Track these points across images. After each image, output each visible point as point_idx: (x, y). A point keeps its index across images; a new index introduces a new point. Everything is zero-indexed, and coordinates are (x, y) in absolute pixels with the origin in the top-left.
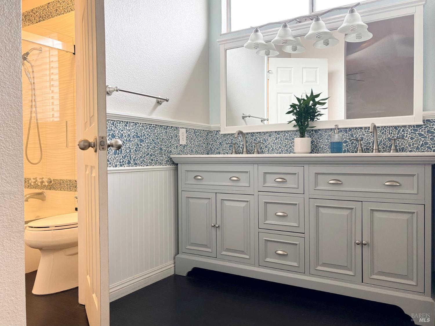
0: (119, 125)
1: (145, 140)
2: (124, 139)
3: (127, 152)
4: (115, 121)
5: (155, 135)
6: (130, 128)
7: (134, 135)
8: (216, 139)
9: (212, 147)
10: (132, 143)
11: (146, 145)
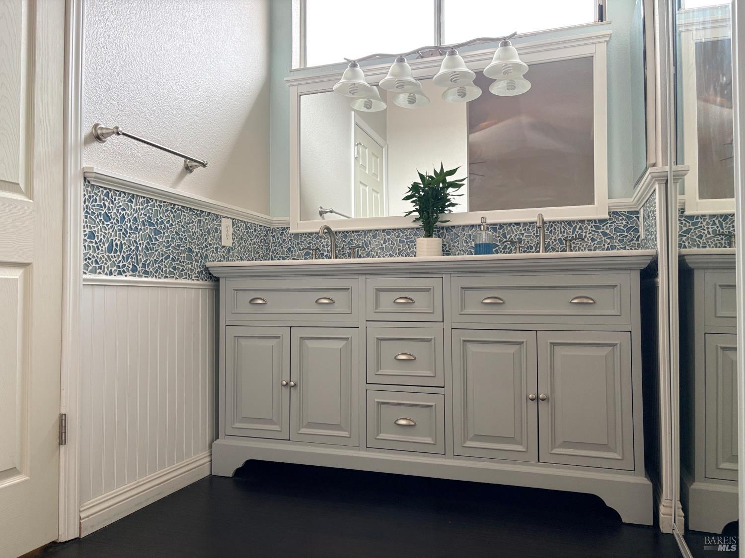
0: (119, 199)
1: (162, 232)
2: (127, 225)
3: (131, 249)
4: (111, 191)
5: (181, 224)
6: (138, 207)
7: (145, 219)
9: (273, 256)
10: (140, 234)
11: (166, 240)
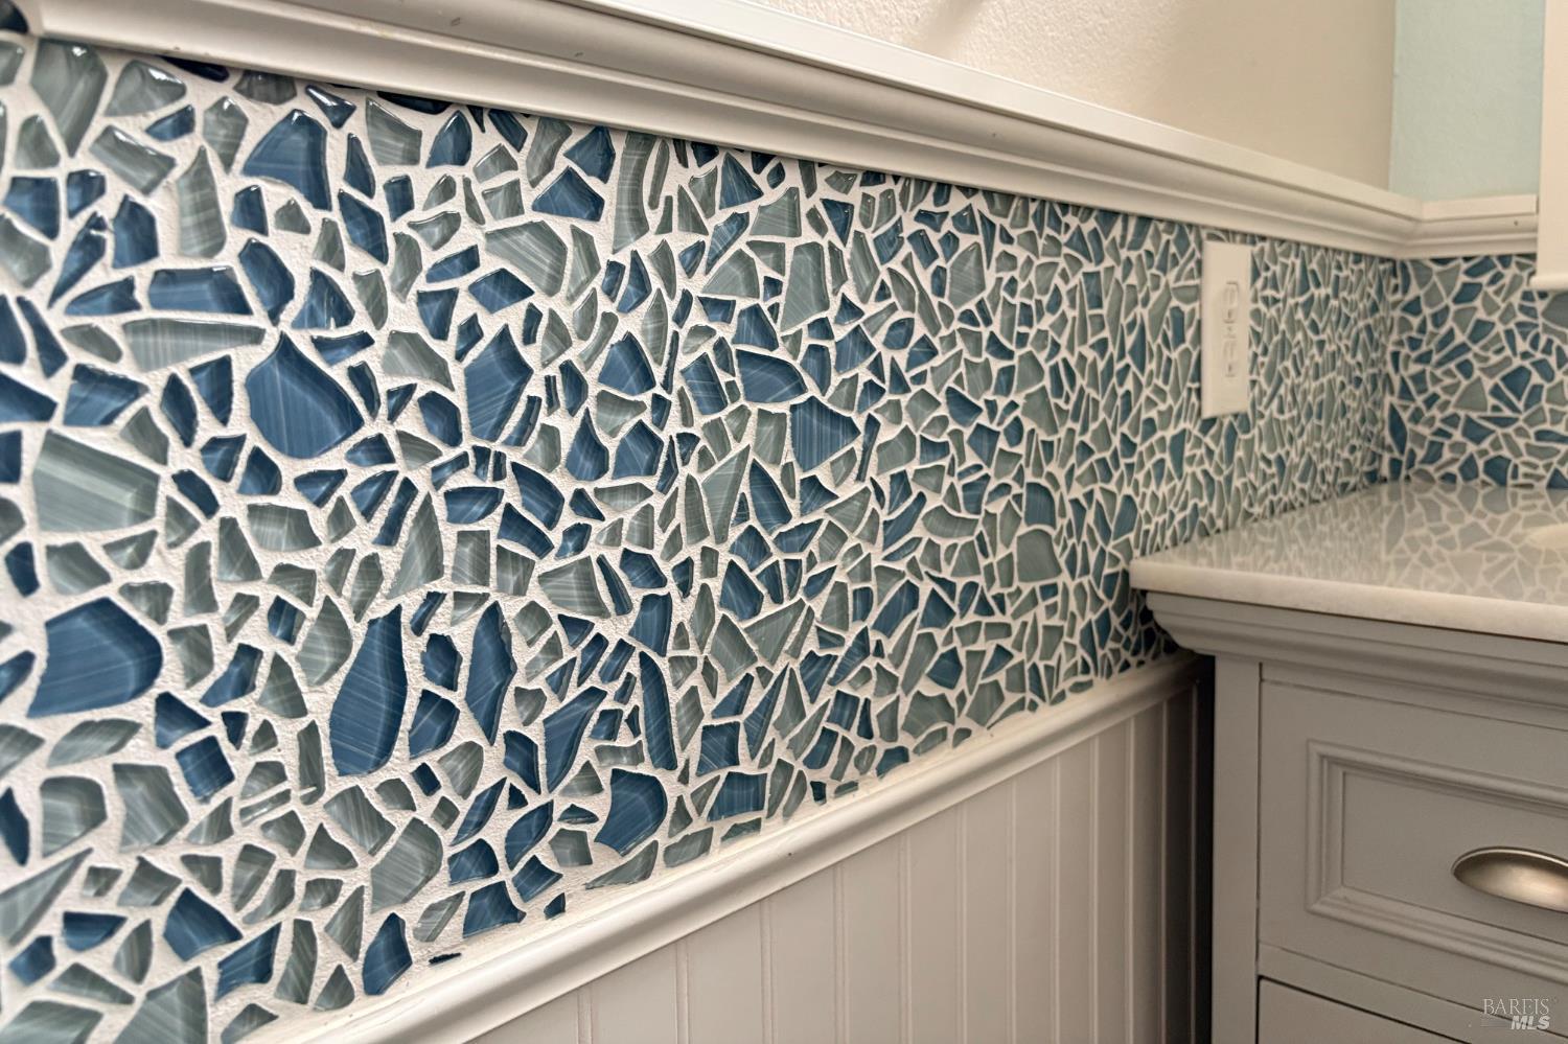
0: (445, 189)
1: (860, 422)
2: (550, 434)
3: (600, 642)
4: (341, 114)
5: (985, 332)
6: (647, 246)
7: (720, 346)
8: (1460, 338)
9: (1405, 416)
10: (680, 483)
11: (884, 483)
